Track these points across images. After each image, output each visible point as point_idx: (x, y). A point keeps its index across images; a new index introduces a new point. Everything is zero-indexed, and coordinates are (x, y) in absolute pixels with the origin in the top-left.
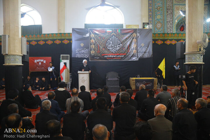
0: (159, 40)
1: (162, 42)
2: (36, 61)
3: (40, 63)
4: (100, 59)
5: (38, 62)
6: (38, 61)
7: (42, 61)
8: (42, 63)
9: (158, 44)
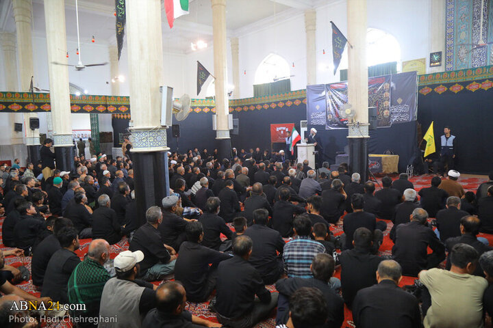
0: (455, 83)
1: (462, 88)
2: (278, 129)
3: (282, 132)
4: (339, 126)
5: (280, 131)
6: (280, 128)
7: (284, 128)
8: (284, 131)
9: (454, 93)
